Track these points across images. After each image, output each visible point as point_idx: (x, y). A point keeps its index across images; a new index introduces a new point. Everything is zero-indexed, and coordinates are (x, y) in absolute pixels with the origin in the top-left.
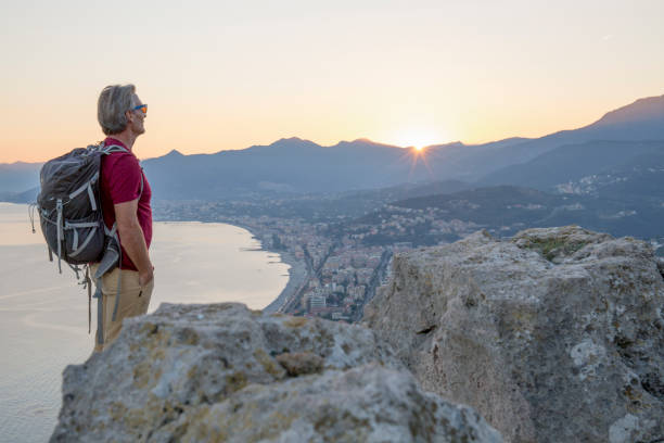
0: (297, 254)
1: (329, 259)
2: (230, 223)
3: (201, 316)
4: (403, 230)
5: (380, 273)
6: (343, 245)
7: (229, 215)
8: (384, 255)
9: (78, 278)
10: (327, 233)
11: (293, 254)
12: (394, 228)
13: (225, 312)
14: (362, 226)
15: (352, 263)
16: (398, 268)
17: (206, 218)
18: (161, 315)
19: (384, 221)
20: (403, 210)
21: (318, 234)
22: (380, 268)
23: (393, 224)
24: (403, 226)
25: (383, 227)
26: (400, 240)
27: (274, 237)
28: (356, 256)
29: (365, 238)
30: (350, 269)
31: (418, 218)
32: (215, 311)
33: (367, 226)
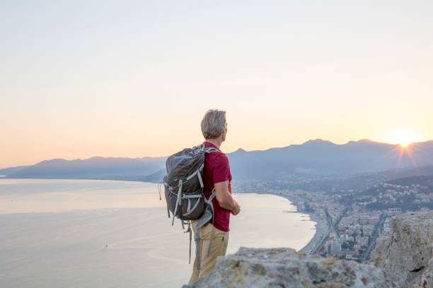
0: (321, 215)
1: (344, 218)
2: (277, 194)
3: (266, 256)
4: (394, 200)
5: (379, 229)
6: (352, 210)
7: (275, 189)
8: (381, 216)
9: (184, 228)
10: (342, 201)
11: (318, 215)
12: (388, 198)
13: (283, 254)
14: (365, 197)
15: (359, 221)
16: (394, 226)
17: (261, 191)
18: (240, 255)
19: (381, 193)
20: (394, 186)
21: (335, 202)
22: (379, 225)
23: (387, 195)
24: (394, 197)
25: (381, 197)
26: (393, 206)
27: (305, 204)
28: (361, 217)
29: (367, 205)
30: (358, 225)
31: (405, 192)
32: (275, 253)
33: (368, 197)
